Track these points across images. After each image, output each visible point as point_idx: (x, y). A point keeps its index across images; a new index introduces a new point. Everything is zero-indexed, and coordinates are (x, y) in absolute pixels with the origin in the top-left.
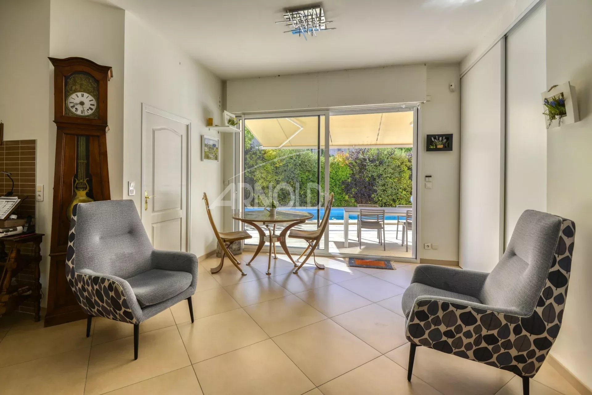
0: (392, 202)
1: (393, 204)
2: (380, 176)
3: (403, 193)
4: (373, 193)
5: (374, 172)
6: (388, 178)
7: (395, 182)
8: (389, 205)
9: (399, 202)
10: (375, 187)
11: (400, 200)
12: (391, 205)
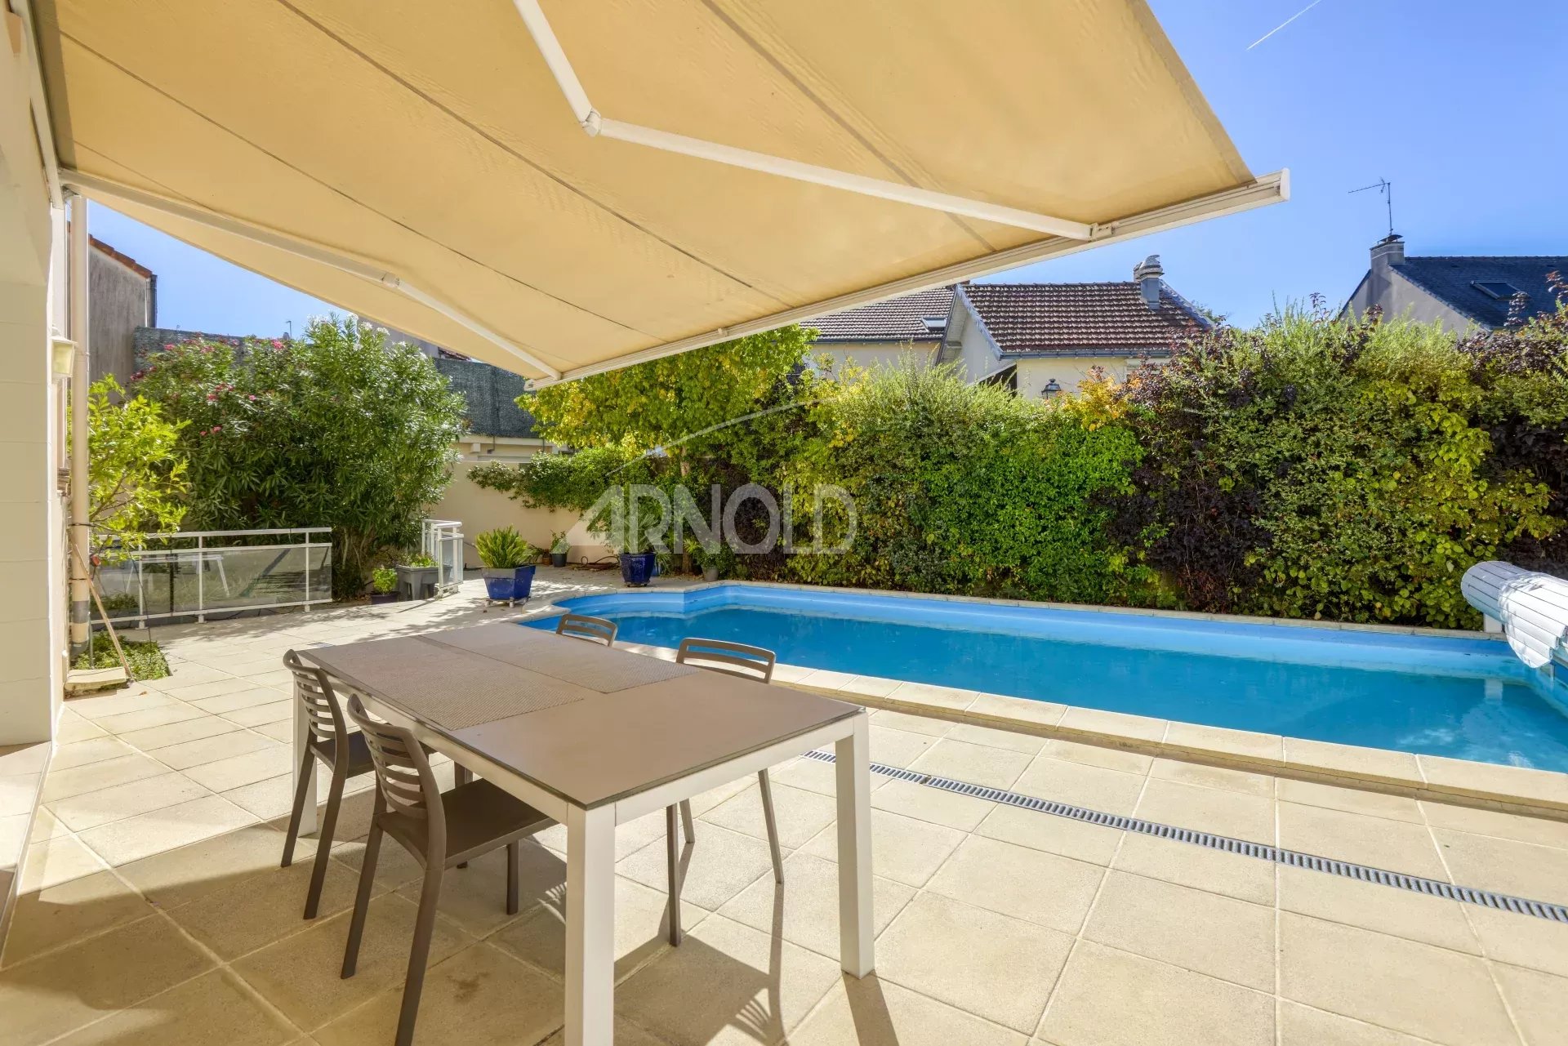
0: (1367, 595)
1: (1378, 605)
2: (1283, 466)
3: (1439, 549)
4: (1251, 548)
5: (1251, 449)
6: (1338, 475)
7: (1380, 494)
8: (1353, 608)
9: (1417, 596)
10: (1262, 521)
11: (1424, 585)
12: (1369, 607)
